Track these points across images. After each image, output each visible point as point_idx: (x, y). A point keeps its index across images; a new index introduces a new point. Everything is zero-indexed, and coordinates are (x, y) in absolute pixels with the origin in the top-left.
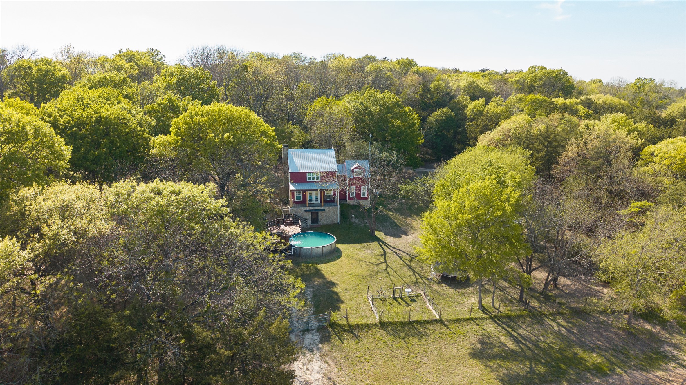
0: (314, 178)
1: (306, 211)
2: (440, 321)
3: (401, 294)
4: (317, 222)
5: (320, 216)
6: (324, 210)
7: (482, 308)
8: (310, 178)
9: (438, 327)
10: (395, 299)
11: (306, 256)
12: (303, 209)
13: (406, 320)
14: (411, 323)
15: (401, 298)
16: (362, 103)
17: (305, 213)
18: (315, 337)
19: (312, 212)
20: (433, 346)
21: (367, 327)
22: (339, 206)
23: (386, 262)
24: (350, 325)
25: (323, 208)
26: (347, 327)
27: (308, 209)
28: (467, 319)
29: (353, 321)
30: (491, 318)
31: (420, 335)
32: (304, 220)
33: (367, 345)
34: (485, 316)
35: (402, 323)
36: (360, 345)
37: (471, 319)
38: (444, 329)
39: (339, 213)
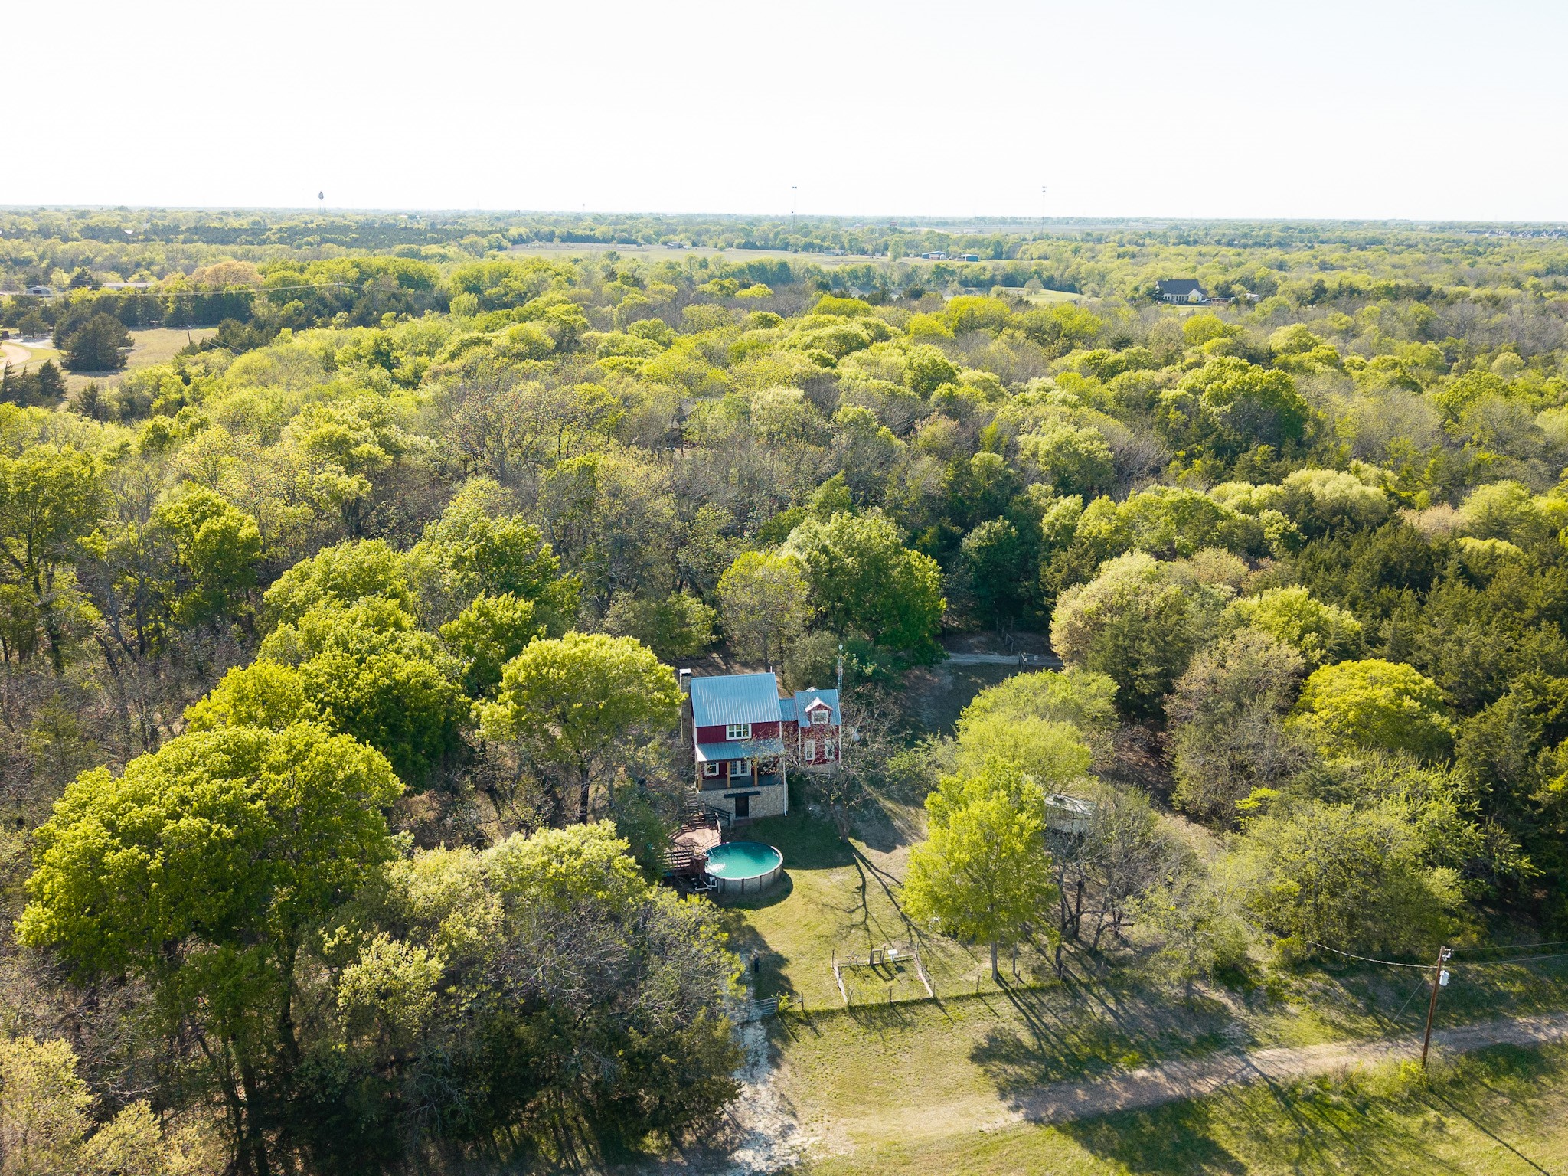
0: (739, 734)
1: (726, 796)
2: (934, 1001)
3: (881, 959)
4: (747, 813)
5: (751, 803)
6: (758, 793)
7: (998, 977)
8: (732, 734)
9: (932, 1011)
10: (873, 966)
11: (733, 892)
12: (722, 792)
13: (887, 1001)
14: (892, 1005)
15: (883, 965)
16: (824, 550)
17: (725, 801)
18: (759, 1032)
19: (737, 797)
20: (920, 1038)
21: (831, 1014)
22: (785, 785)
23: (864, 905)
24: (807, 1014)
25: (757, 789)
26: (802, 1016)
27: (730, 792)
28: (974, 996)
29: (811, 1007)
30: (1007, 992)
31: (905, 1025)
32: (724, 814)
33: (831, 1041)
34: (1000, 989)
35: (879, 1005)
36: (820, 1041)
37: (979, 995)
38: (937, 1012)
39: (785, 796)
